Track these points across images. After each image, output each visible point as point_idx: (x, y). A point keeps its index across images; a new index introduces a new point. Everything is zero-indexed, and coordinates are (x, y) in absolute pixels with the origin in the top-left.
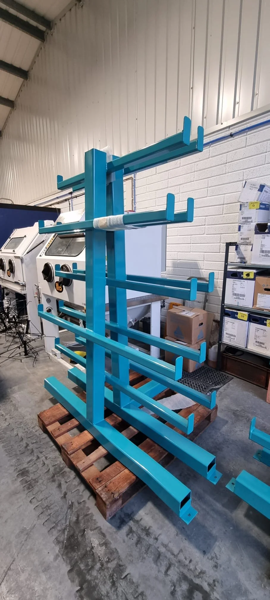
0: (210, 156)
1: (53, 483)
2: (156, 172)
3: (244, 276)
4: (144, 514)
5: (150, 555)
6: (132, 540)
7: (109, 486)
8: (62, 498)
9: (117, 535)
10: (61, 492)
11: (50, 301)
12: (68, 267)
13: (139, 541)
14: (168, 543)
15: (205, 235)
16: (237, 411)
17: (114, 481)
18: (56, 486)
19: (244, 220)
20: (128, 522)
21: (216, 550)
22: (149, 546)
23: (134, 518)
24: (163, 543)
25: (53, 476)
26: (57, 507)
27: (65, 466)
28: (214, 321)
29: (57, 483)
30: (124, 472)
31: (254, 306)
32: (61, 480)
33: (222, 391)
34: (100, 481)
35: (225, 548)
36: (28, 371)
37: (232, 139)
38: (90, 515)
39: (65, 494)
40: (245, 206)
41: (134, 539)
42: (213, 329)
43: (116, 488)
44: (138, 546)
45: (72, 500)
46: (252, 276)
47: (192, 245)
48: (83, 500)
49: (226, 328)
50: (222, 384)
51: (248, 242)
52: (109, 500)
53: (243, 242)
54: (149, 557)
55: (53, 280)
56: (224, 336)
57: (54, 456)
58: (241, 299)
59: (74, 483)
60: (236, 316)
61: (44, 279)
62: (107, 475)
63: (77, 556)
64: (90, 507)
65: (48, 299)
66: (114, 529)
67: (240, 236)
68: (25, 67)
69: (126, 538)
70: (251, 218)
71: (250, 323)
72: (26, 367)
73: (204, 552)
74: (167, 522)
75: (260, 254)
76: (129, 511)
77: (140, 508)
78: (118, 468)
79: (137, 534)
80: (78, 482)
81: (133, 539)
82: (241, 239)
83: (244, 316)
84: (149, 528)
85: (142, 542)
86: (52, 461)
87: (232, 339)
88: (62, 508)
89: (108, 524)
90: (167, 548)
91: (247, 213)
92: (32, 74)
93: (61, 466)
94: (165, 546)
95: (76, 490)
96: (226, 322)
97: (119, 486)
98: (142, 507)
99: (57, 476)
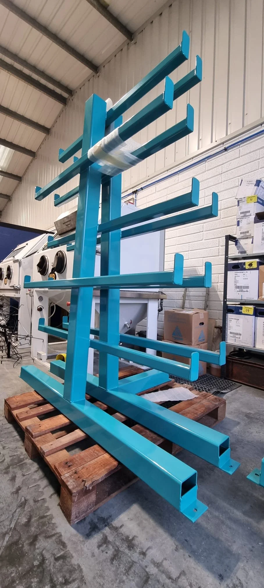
0: (206, 170)
1: (5, 475)
2: (156, 191)
3: (247, 267)
4: (126, 519)
5: (132, 577)
6: (105, 553)
7: (80, 472)
8: (13, 493)
9: (83, 545)
10: (13, 486)
11: (43, 299)
12: (64, 253)
13: (116, 556)
14: (163, 561)
15: (203, 241)
16: (250, 414)
17: (87, 467)
18: (8, 479)
19: (242, 215)
20: (102, 528)
21: (240, 574)
22: (132, 564)
23: (111, 524)
24: (154, 561)
25: (8, 467)
26: (3, 504)
27: (26, 457)
28: (216, 327)
29: (10, 476)
30: (104, 457)
31: (259, 298)
32: (17, 473)
33: (229, 396)
34: (70, 466)
35: (253, 572)
36: (7, 371)
37: (226, 152)
38: (48, 518)
39: (19, 489)
40: (243, 201)
41: (109, 552)
42: (214, 337)
43: (89, 475)
44: (114, 562)
45: (27, 496)
46: (255, 266)
47: (190, 252)
48: (42, 498)
49: (230, 327)
50: (228, 390)
51: (248, 236)
52: (77, 488)
53: (243, 236)
54: (130, 580)
55: (47, 272)
56: (228, 336)
57: (15, 446)
58: (245, 291)
59: (34, 477)
60: (240, 311)
61: (38, 272)
62: (80, 460)
63: (16, 573)
64: (50, 507)
65: (40, 297)
66: (80, 537)
67: (240, 230)
68: (48, 125)
69: (96, 551)
70: (249, 212)
71: (256, 317)
72: (5, 368)
73: (221, 577)
74: (161, 531)
75: (262, 242)
76: (105, 515)
77: (121, 511)
78: (95, 452)
79: (115, 546)
80: (40, 476)
81: (107, 553)
82: (241, 233)
83: (249, 309)
84: (133, 539)
85: (120, 557)
86: (10, 451)
87: (237, 338)
88: (9, 506)
89: (73, 531)
90: (161, 568)
91: (245, 207)
92: (53, 130)
93: (22, 457)
94: (158, 565)
95: (36, 486)
96: (230, 319)
97: (93, 472)
98: (124, 511)
99: (13, 468)
